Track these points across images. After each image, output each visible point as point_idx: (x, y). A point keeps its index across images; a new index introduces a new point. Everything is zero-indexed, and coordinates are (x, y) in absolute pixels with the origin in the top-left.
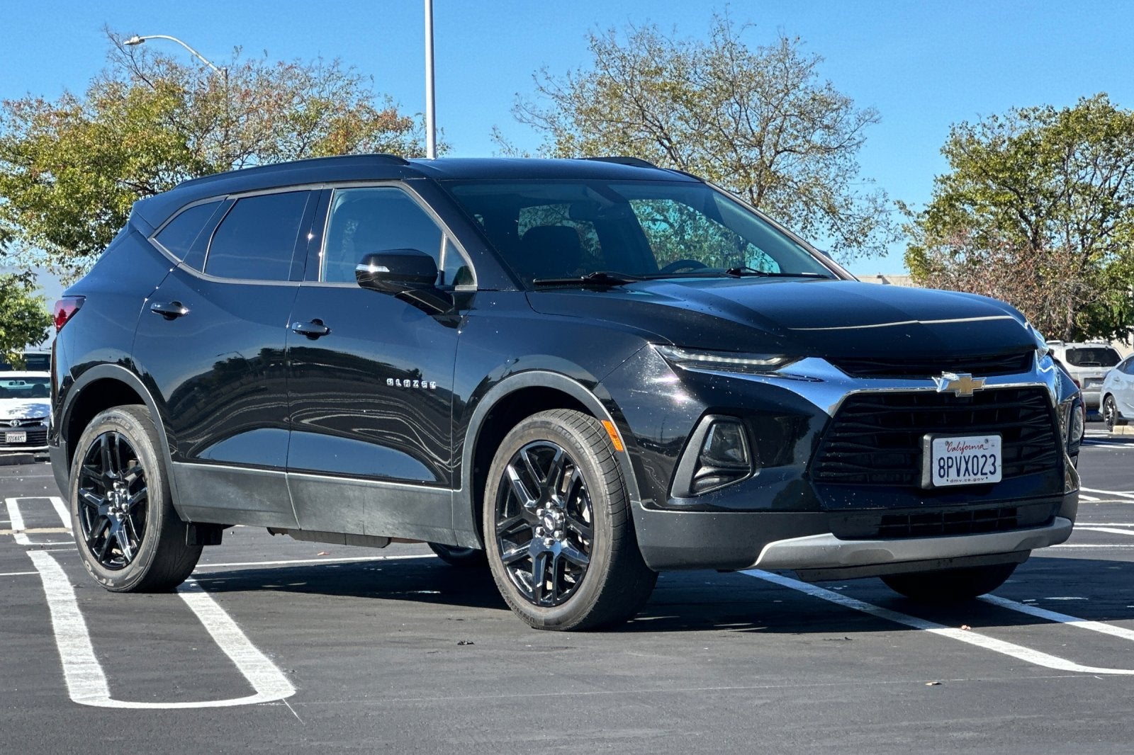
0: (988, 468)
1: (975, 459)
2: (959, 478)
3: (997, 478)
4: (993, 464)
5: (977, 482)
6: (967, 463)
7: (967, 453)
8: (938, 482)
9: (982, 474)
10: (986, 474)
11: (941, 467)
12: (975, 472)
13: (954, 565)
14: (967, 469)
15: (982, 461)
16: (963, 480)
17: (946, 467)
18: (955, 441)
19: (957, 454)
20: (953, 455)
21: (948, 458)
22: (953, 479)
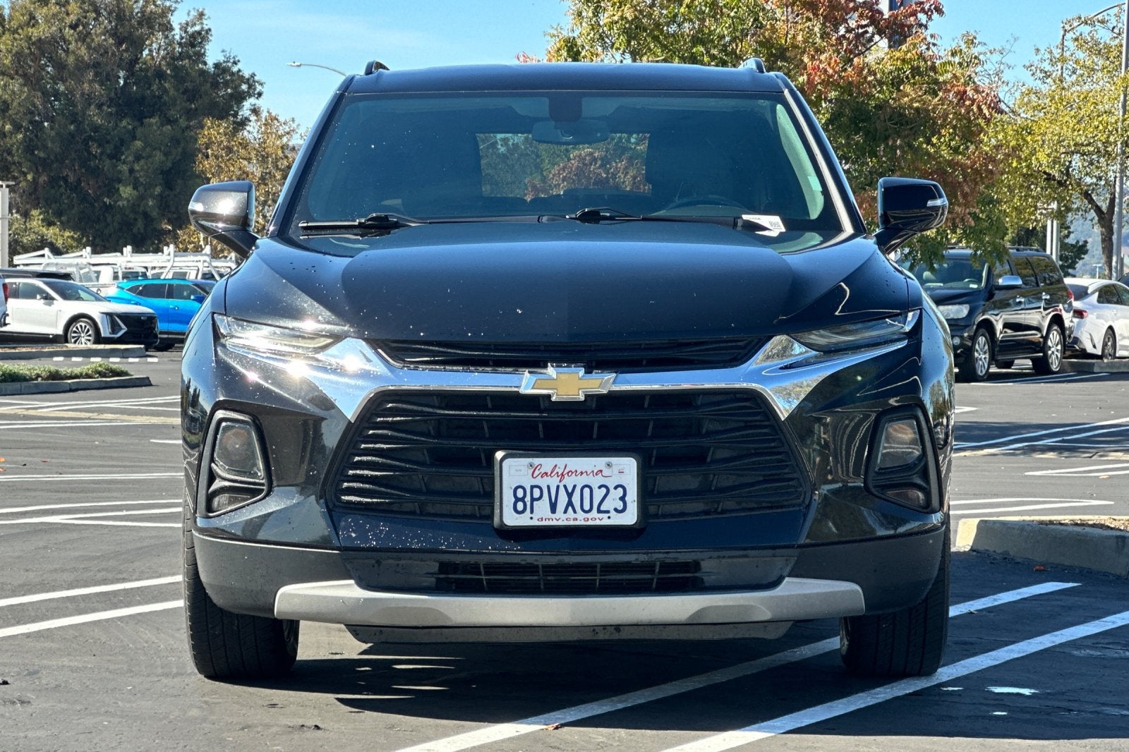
0: (612, 502)
1: (587, 491)
2: (553, 516)
3: (630, 518)
4: (623, 499)
5: (590, 523)
6: (570, 495)
7: (569, 481)
8: (511, 519)
9: (599, 511)
10: (608, 512)
11: (517, 500)
12: (587, 507)
13: (624, 635)
14: (570, 504)
15: (599, 494)
16: (562, 519)
17: (528, 499)
18: (547, 463)
19: (553, 482)
20: (543, 482)
21: (532, 487)
22: (541, 516)
